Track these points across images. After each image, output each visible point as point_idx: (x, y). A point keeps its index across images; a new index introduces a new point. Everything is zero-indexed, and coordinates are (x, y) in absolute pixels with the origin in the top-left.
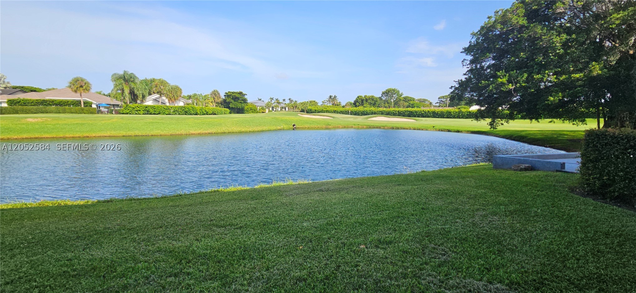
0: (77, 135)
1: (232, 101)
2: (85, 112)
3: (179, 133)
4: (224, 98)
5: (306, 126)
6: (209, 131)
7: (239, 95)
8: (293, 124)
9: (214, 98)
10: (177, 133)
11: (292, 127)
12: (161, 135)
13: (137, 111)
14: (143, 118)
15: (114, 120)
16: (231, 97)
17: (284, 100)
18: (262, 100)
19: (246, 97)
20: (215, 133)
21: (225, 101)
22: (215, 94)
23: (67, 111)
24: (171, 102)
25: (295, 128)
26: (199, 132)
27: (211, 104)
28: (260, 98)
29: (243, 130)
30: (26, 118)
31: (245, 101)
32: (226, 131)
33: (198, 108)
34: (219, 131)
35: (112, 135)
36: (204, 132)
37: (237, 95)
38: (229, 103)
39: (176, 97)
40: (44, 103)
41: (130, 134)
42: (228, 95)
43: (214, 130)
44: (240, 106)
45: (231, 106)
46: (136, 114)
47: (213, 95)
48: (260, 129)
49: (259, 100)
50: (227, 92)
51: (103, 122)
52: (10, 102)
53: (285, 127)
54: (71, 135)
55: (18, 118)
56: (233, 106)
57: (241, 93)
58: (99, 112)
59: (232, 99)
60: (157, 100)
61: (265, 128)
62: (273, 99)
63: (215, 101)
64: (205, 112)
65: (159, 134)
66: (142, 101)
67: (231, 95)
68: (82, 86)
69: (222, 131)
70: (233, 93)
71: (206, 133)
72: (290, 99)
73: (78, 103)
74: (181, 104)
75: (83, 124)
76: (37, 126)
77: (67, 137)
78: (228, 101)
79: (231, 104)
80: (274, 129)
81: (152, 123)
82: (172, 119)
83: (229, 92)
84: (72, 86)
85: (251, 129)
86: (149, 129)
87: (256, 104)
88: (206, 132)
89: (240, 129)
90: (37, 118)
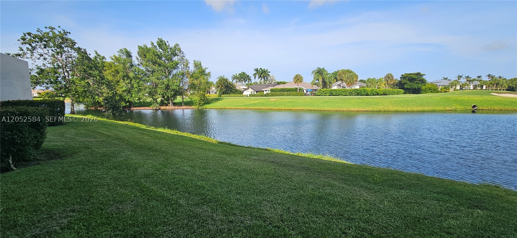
0: (287, 109)
1: (408, 82)
2: (299, 95)
3: (342, 109)
4: (399, 79)
5: (496, 108)
6: (365, 109)
7: (416, 76)
8: (473, 105)
9: (387, 81)
10: (341, 109)
11: (471, 108)
12: (329, 111)
13: (325, 93)
14: (323, 98)
15: (307, 100)
16: (407, 79)
17: (479, 77)
18: (448, 79)
19: (424, 77)
20: (371, 111)
21: (400, 82)
22: (389, 77)
23: (291, 94)
24: (348, 86)
25: (476, 109)
26: (357, 109)
27: (384, 86)
28: (445, 77)
29: (400, 109)
30: (271, 98)
31: (423, 81)
32: (382, 110)
33: (369, 89)
34: (375, 109)
35: (302, 109)
36: (362, 109)
37: (413, 76)
38: (404, 84)
39: (352, 82)
40: (283, 90)
41: (312, 109)
42: (403, 77)
43: (370, 109)
44: (416, 86)
45: (405, 87)
46: (325, 95)
47: (387, 78)
48: (420, 109)
49: (444, 79)
50: (404, 74)
51: (301, 101)
52: (272, 90)
53: (459, 107)
54: (284, 108)
55: (268, 98)
56: (408, 87)
57: (418, 74)
58: (306, 95)
59: (408, 80)
60: (340, 85)
61: (426, 108)
62: (461, 77)
63: (388, 83)
64: (375, 93)
65: (328, 110)
66: (330, 87)
67: (407, 77)
68: (298, 80)
69: (378, 110)
70: (409, 74)
71: (363, 111)
72: (489, 76)
73: (296, 90)
74: (358, 87)
75: (291, 102)
76: (273, 103)
77: (282, 109)
78: (403, 82)
79: (406, 85)
80: (441, 109)
81: (327, 101)
82: (341, 99)
83: (406, 74)
84: (295, 80)
85: (409, 109)
86: (323, 106)
87: (437, 84)
88: (364, 109)
89: (396, 109)
90: (274, 98)
